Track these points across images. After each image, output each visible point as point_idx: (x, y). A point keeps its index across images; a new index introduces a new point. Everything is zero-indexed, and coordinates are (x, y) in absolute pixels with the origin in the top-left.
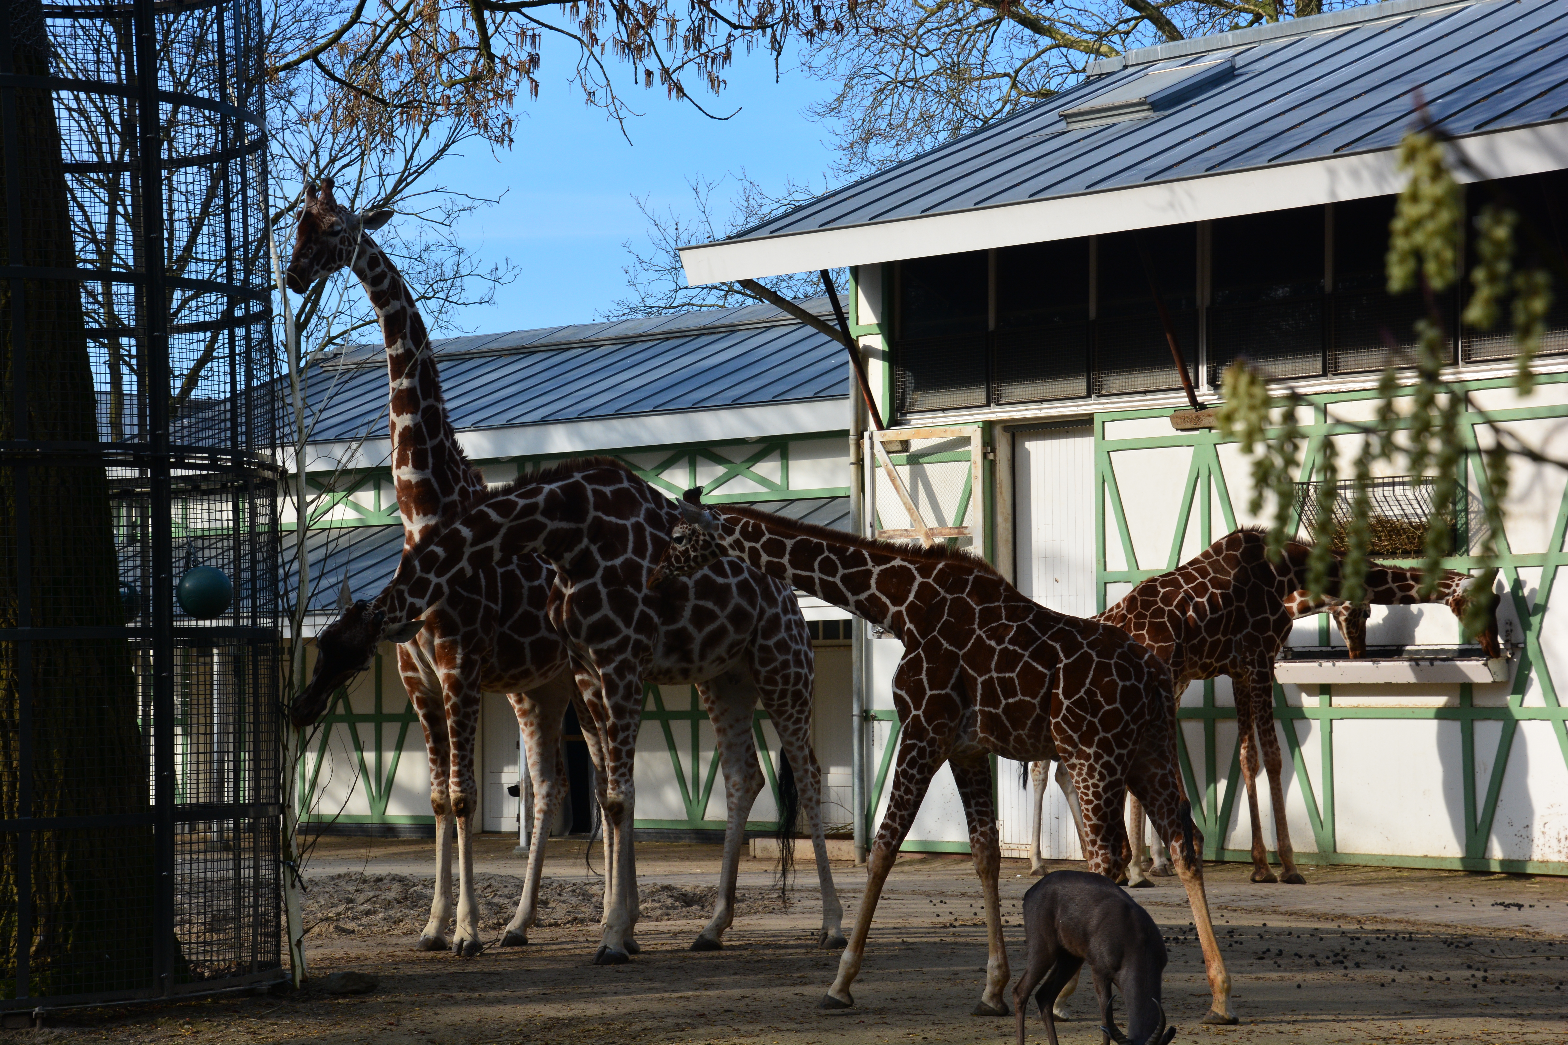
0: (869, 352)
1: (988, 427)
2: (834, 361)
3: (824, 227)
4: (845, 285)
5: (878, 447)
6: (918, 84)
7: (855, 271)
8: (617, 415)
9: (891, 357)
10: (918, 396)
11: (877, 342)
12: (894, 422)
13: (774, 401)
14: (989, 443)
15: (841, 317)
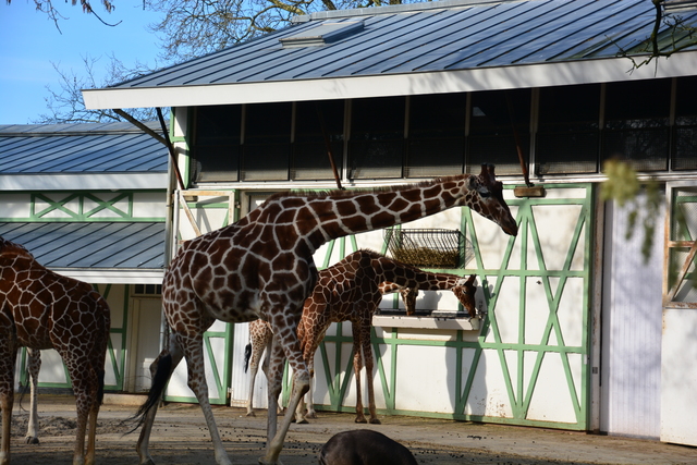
0: (179, 150)
1: (238, 192)
2: (158, 154)
3: (159, 85)
5: (181, 198)
7: (174, 109)
9: (191, 154)
10: (203, 174)
11: (184, 146)
12: (190, 186)
13: (127, 172)
14: (238, 200)
15: (166, 132)
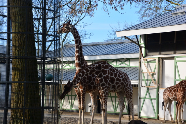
0: (142, 47)
1: (159, 58)
2: (137, 48)
3: (136, 29)
4: (139, 37)
5: (143, 60)
6: (151, 9)
7: (141, 35)
8: (106, 54)
9: (145, 48)
10: (149, 53)
11: (143, 45)
12: (145, 57)
13: (128, 53)
14: (159, 60)
15: (138, 42)
